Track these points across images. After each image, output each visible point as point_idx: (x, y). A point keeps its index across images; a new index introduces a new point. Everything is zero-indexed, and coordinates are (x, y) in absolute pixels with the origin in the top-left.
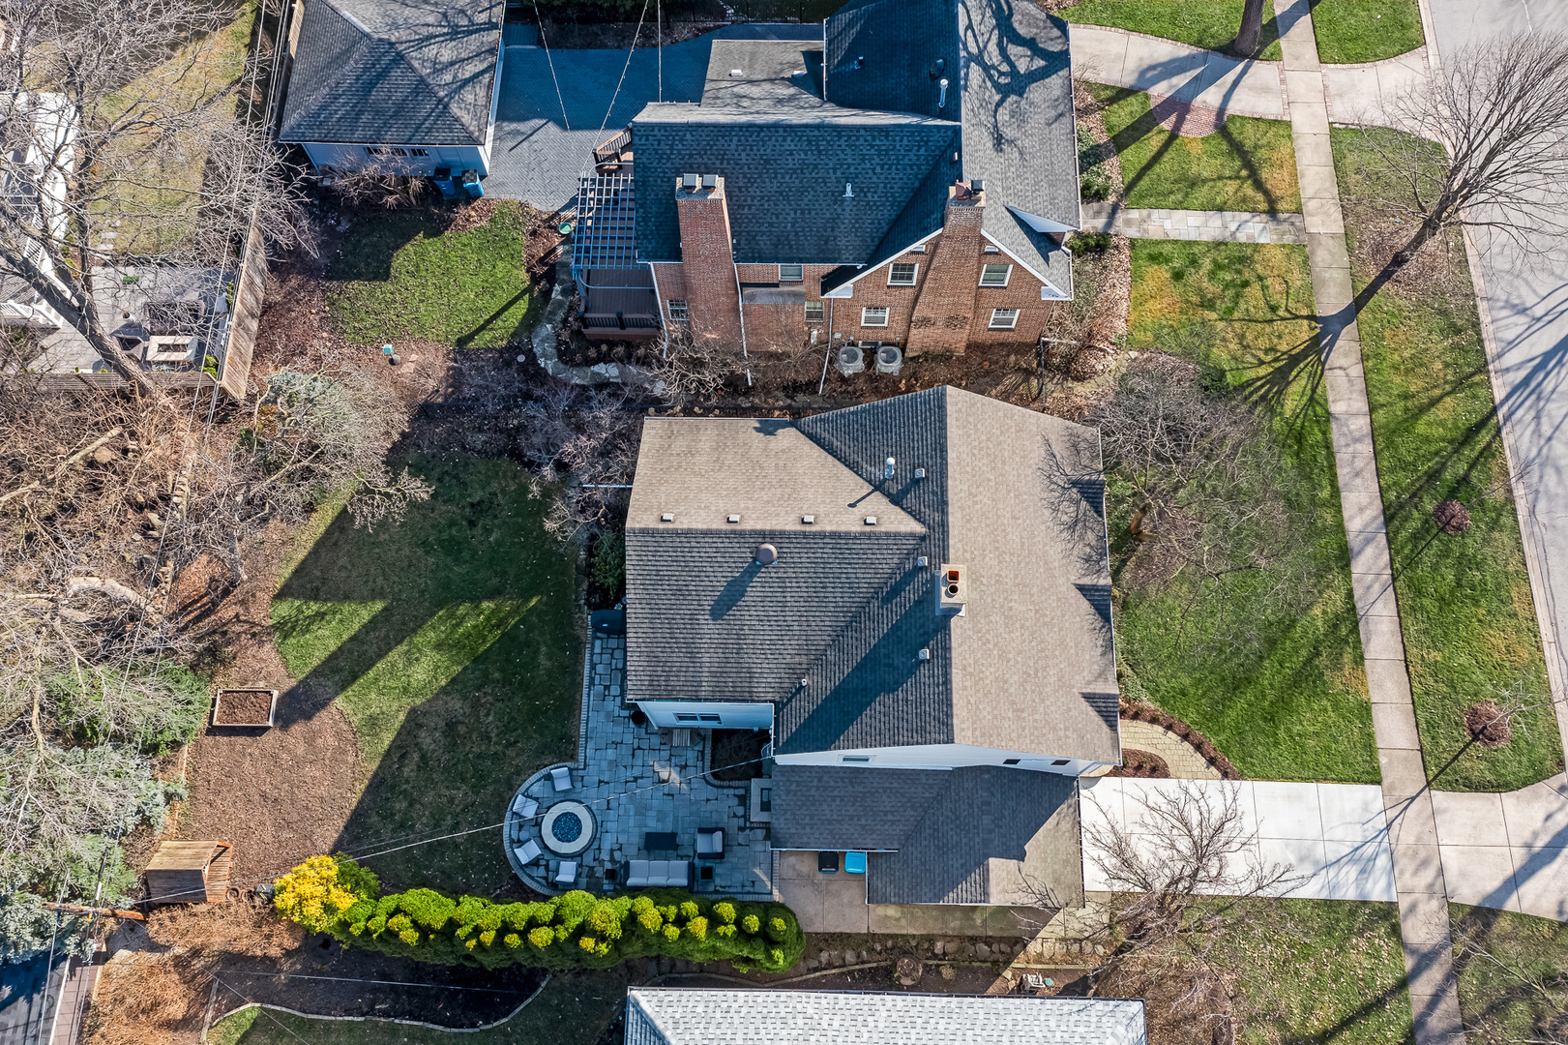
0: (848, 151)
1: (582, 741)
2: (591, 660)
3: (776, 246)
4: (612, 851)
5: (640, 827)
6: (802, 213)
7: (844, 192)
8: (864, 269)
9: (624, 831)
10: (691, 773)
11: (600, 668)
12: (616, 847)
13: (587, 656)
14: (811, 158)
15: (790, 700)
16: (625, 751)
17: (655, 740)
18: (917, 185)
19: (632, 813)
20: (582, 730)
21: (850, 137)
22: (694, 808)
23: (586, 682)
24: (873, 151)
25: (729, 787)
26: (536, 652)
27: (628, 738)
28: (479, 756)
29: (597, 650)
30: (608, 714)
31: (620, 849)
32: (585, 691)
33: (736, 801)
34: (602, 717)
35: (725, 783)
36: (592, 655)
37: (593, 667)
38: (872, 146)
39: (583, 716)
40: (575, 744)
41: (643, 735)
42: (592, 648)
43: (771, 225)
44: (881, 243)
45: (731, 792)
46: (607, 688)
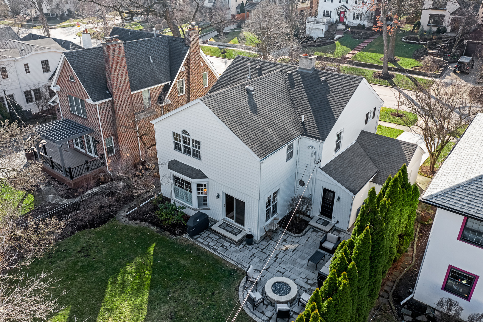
0: (143, 48)
1: (240, 266)
2: (205, 245)
3: (140, 83)
4: (306, 283)
5: (302, 267)
6: (141, 70)
7: (150, 61)
8: (171, 83)
9: (300, 274)
10: (289, 239)
11: (211, 244)
12: (306, 280)
13: (201, 245)
14: (133, 53)
15: (305, 129)
16: (260, 254)
17: (264, 243)
18: (168, 54)
19: (293, 267)
20: (234, 263)
21: (140, 44)
22: (307, 246)
23: (212, 251)
24: (150, 47)
25: (306, 232)
26: (177, 262)
27: (254, 251)
28: (204, 313)
29: (202, 241)
30: (236, 251)
31: (308, 279)
32: (216, 253)
33: (315, 233)
34: (235, 254)
35: (304, 232)
36: (202, 243)
37: (208, 246)
38: (149, 45)
39: (228, 260)
40: (239, 269)
41: (258, 246)
42: (200, 242)
43: (134, 77)
44: (171, 73)
45: (309, 232)
46: (223, 246)
